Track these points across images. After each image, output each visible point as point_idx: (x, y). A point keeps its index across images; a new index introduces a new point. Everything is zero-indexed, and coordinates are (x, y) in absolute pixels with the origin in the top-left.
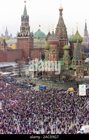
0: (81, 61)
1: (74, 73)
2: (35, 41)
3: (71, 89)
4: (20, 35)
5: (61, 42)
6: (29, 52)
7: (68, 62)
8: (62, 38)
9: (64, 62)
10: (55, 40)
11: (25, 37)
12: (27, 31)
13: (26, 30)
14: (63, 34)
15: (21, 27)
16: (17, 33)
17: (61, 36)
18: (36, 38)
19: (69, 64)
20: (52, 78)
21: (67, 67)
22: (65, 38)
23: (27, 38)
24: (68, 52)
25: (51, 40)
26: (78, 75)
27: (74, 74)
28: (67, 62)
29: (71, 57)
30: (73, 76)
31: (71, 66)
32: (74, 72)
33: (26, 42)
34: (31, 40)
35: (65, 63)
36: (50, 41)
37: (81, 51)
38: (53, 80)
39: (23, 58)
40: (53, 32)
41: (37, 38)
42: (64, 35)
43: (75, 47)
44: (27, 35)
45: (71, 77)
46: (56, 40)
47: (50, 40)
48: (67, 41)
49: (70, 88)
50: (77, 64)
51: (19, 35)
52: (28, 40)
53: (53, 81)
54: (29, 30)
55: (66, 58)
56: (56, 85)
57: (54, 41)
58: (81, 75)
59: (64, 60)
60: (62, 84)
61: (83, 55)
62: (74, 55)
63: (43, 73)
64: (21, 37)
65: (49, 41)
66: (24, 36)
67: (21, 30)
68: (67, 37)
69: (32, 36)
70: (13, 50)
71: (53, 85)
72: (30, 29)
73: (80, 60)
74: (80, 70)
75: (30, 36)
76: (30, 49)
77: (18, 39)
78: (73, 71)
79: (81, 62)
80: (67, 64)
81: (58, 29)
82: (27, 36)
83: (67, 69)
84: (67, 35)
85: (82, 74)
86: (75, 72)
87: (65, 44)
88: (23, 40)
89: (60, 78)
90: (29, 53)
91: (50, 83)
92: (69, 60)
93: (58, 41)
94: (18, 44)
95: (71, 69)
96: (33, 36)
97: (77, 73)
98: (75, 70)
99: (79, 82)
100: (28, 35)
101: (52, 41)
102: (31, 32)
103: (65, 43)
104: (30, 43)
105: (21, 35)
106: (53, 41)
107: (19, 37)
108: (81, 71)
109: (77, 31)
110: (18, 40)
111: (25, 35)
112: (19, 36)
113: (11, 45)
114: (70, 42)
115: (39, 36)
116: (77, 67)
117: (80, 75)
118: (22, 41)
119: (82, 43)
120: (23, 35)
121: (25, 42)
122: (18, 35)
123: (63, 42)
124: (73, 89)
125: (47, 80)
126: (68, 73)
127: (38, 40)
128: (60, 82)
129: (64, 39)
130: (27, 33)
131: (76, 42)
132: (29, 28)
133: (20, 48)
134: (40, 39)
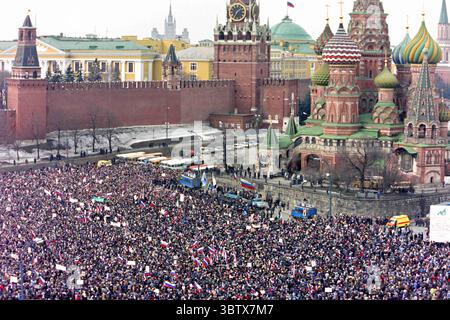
0: (434, 126)
1: (410, 166)
2: (276, 53)
3: (402, 219)
4: (226, 33)
5: (369, 59)
6: (254, 89)
7: (391, 129)
8: (371, 46)
9: (379, 127)
10: (347, 53)
11: (240, 42)
12: (250, 20)
13: (247, 16)
14: (374, 33)
15: (228, 8)
16: (214, 26)
17: (368, 41)
18: (276, 44)
19: (393, 135)
20: (335, 181)
21: (386, 146)
22: (382, 48)
23: (251, 46)
24: (392, 94)
25: (336, 52)
26: (423, 173)
27: (409, 168)
28: (389, 127)
29: (401, 112)
30: (406, 176)
31: (402, 143)
32: (411, 161)
33: (247, 58)
34: (263, 51)
35: (379, 133)
36: (331, 57)
37: (434, 93)
38: (338, 189)
39: (236, 111)
40: (341, 26)
41: (281, 44)
42: (376, 38)
43: (415, 77)
44: (248, 33)
45: (402, 178)
46: (353, 53)
47: (331, 52)
48: (389, 56)
49: (398, 214)
50: (420, 137)
51: (222, 33)
52: (254, 50)
53: (341, 190)
54: (257, 18)
55: (383, 115)
56: (349, 204)
57: (344, 57)
58: (434, 173)
59: (376, 121)
60: (371, 200)
61: (440, 105)
62: (413, 106)
63: (303, 163)
64: (230, 42)
65: (327, 57)
66: (240, 37)
67: (228, 17)
68: (387, 44)
69: (265, 36)
70: (201, 84)
71: (340, 206)
72: (260, 15)
73: (432, 123)
74: (429, 156)
75: (258, 37)
76: (258, 80)
77: (219, 46)
78: (407, 157)
79: (433, 128)
80: (385, 135)
81: (358, 15)
82: (249, 36)
83: (388, 150)
84: (387, 38)
85: (438, 169)
86: (415, 163)
87: (382, 66)
88: (234, 49)
89: (362, 180)
90: (254, 95)
91: (331, 197)
92: (395, 121)
93: (359, 58)
94: (216, 65)
95: (401, 151)
96: (268, 38)
97: (422, 166)
98: (414, 156)
99: (428, 196)
100: (254, 33)
101: (336, 57)
102: (262, 24)
103: (379, 64)
104: (259, 61)
105: (230, 33)
106: (342, 57)
107: (222, 42)
108: (433, 159)
109: (423, 23)
110: (219, 49)
111: (244, 33)
112: (222, 37)
113: (193, 68)
114: (397, 61)
115: (286, 39)
116: (421, 145)
117: (432, 174)
118: (231, 55)
119: (438, 65)
120: (235, 33)
121: (241, 55)
122: (218, 33)
123: (374, 59)
124: (408, 219)
125: (318, 188)
126: (390, 166)
127: (283, 52)
128: (363, 195)
129: (377, 51)
130: (248, 29)
131: (417, 63)
132: (257, 10)
133: (225, 77)
134: (290, 48)
